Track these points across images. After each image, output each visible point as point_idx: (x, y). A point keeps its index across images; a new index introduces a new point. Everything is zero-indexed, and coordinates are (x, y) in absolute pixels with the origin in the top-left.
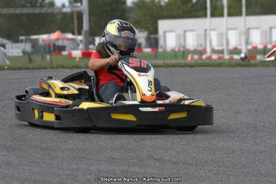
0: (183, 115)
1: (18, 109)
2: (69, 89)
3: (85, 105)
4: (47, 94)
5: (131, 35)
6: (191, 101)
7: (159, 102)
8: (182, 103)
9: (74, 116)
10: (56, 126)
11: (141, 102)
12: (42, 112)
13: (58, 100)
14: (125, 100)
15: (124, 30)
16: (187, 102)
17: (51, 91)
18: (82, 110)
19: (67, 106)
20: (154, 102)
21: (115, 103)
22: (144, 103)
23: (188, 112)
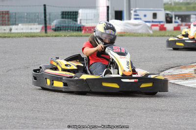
0: (150, 85)
1: (35, 78)
2: (70, 66)
3: (84, 77)
4: (56, 69)
5: (113, 33)
6: (155, 76)
7: (134, 76)
8: (149, 76)
9: (77, 84)
10: (63, 90)
11: (122, 76)
12: (53, 81)
13: (64, 73)
14: (111, 74)
15: (108, 29)
16: (152, 76)
17: (58, 67)
18: (82, 80)
19: (71, 77)
20: (131, 75)
21: (104, 76)
22: (124, 76)
23: (153, 83)
